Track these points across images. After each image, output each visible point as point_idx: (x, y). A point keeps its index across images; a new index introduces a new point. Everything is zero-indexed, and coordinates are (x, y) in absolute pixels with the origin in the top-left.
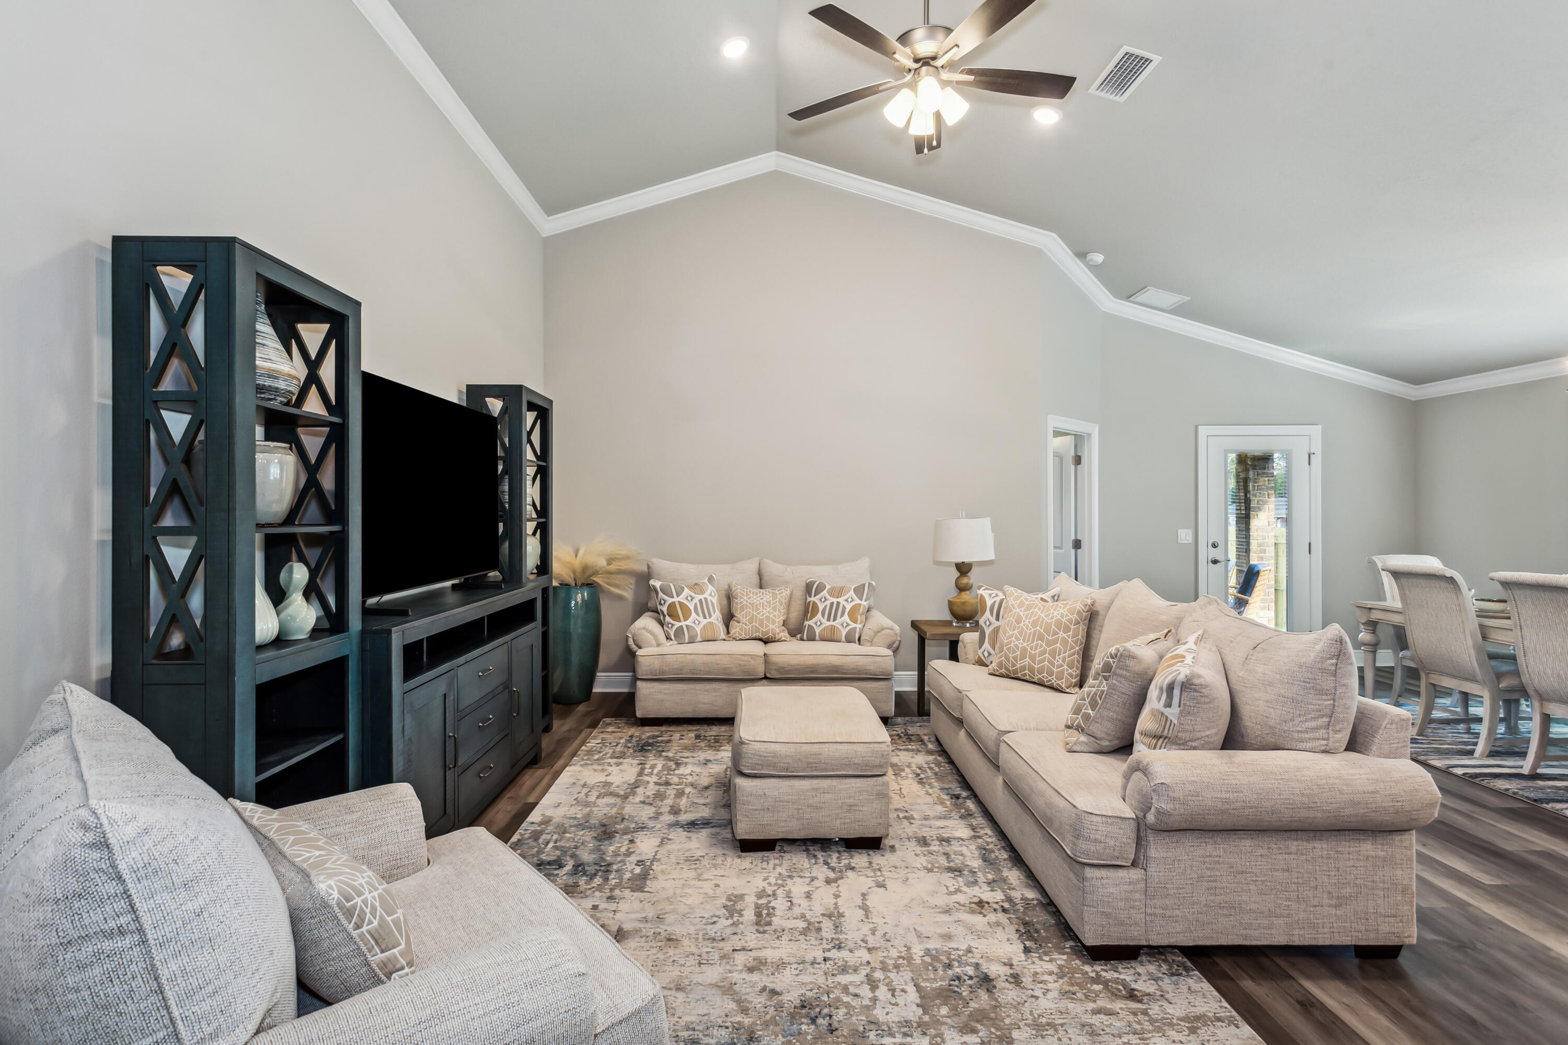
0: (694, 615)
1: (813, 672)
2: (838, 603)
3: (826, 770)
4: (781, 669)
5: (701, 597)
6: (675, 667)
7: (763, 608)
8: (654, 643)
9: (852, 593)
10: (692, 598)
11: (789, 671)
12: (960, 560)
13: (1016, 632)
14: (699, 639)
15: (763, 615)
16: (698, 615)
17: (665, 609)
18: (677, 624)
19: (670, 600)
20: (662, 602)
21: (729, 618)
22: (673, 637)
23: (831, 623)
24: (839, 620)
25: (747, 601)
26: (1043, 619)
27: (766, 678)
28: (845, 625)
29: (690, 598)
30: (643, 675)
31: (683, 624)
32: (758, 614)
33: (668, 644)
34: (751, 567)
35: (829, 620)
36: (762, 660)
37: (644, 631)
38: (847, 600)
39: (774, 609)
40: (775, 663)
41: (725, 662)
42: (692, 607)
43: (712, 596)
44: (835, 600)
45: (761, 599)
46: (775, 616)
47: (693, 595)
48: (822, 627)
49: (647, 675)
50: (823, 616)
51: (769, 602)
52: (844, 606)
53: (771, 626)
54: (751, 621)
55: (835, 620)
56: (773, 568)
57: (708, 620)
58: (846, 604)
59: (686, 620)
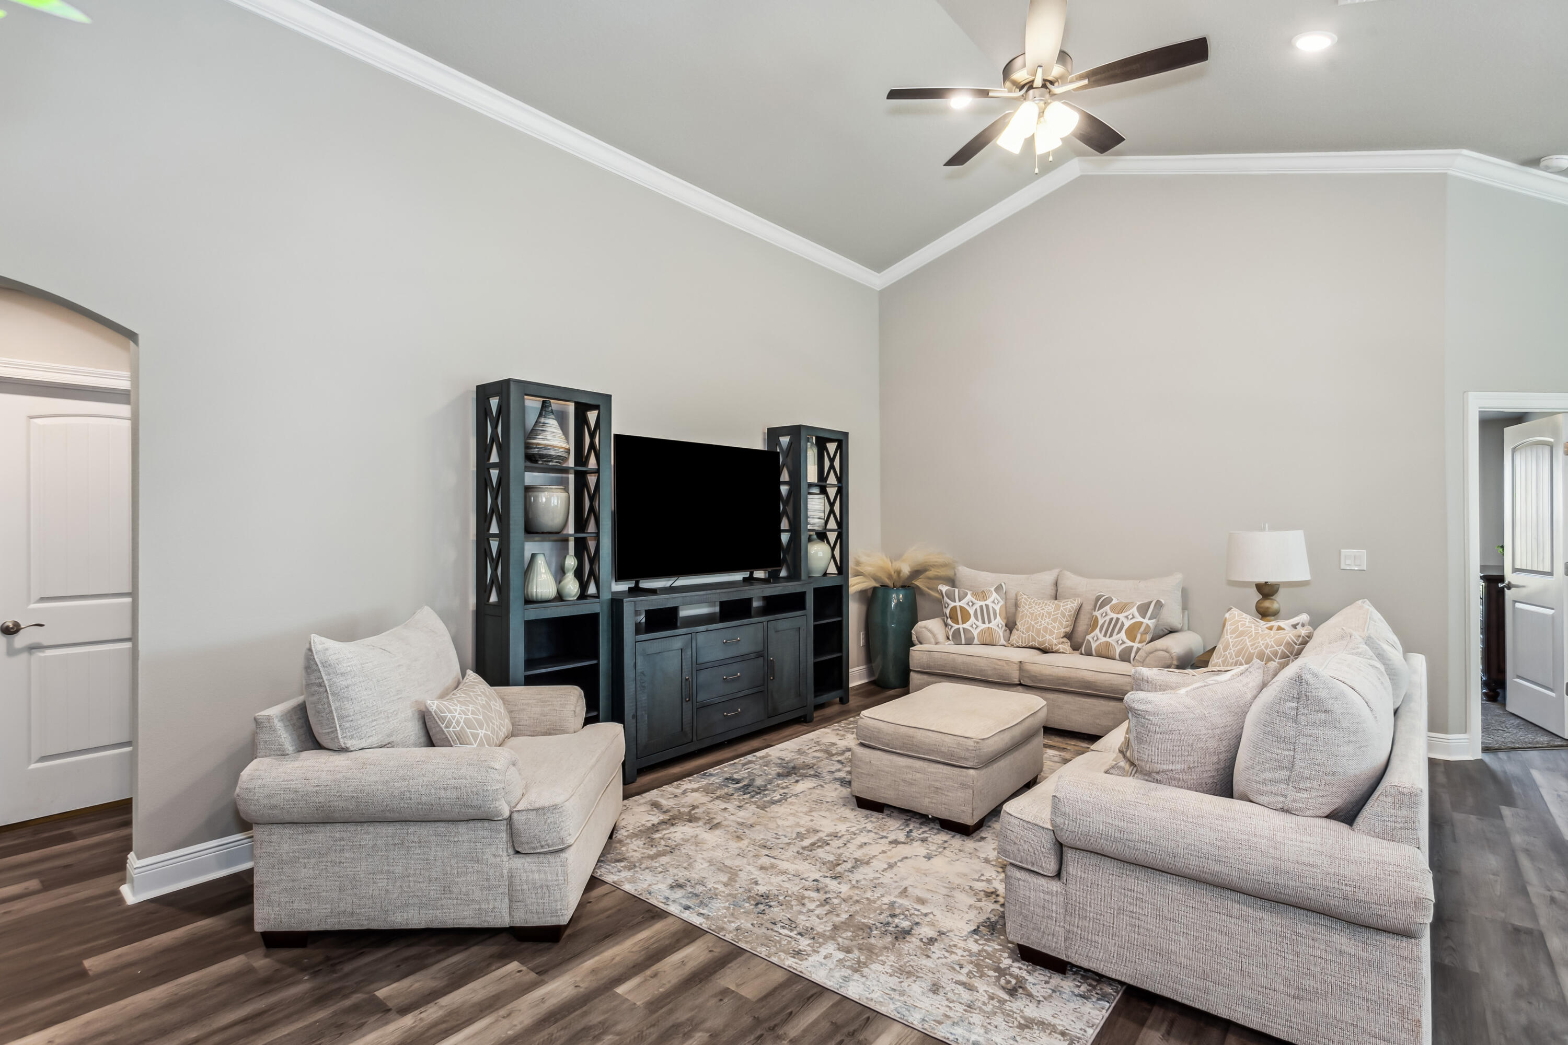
0: (972, 619)
2: (1118, 619)
5: (983, 603)
6: (939, 663)
7: (1042, 619)
8: (933, 641)
9: (1134, 610)
10: (973, 604)
11: (1041, 681)
12: (1262, 580)
14: (976, 641)
15: (1040, 625)
16: (977, 619)
17: (948, 611)
18: (956, 626)
19: (952, 604)
20: (946, 605)
21: (1011, 626)
22: (951, 638)
23: (1107, 639)
24: (1115, 637)
25: (1028, 611)
27: (1021, 685)
28: (1120, 642)
29: (970, 604)
30: (914, 667)
31: (961, 626)
32: (1036, 623)
33: (947, 643)
34: (1048, 578)
35: (1105, 635)
37: (924, 629)
38: (1127, 617)
39: (1055, 620)
41: (982, 664)
42: (972, 612)
43: (995, 602)
44: (1115, 616)
45: (1043, 609)
46: (1054, 627)
47: (974, 600)
48: (1098, 642)
49: (917, 667)
50: (1101, 631)
51: (1049, 613)
52: (1123, 623)
53: (1048, 637)
54: (1028, 630)
55: (1111, 636)
56: (1071, 580)
57: (987, 625)
58: (1125, 620)
59: (963, 623)
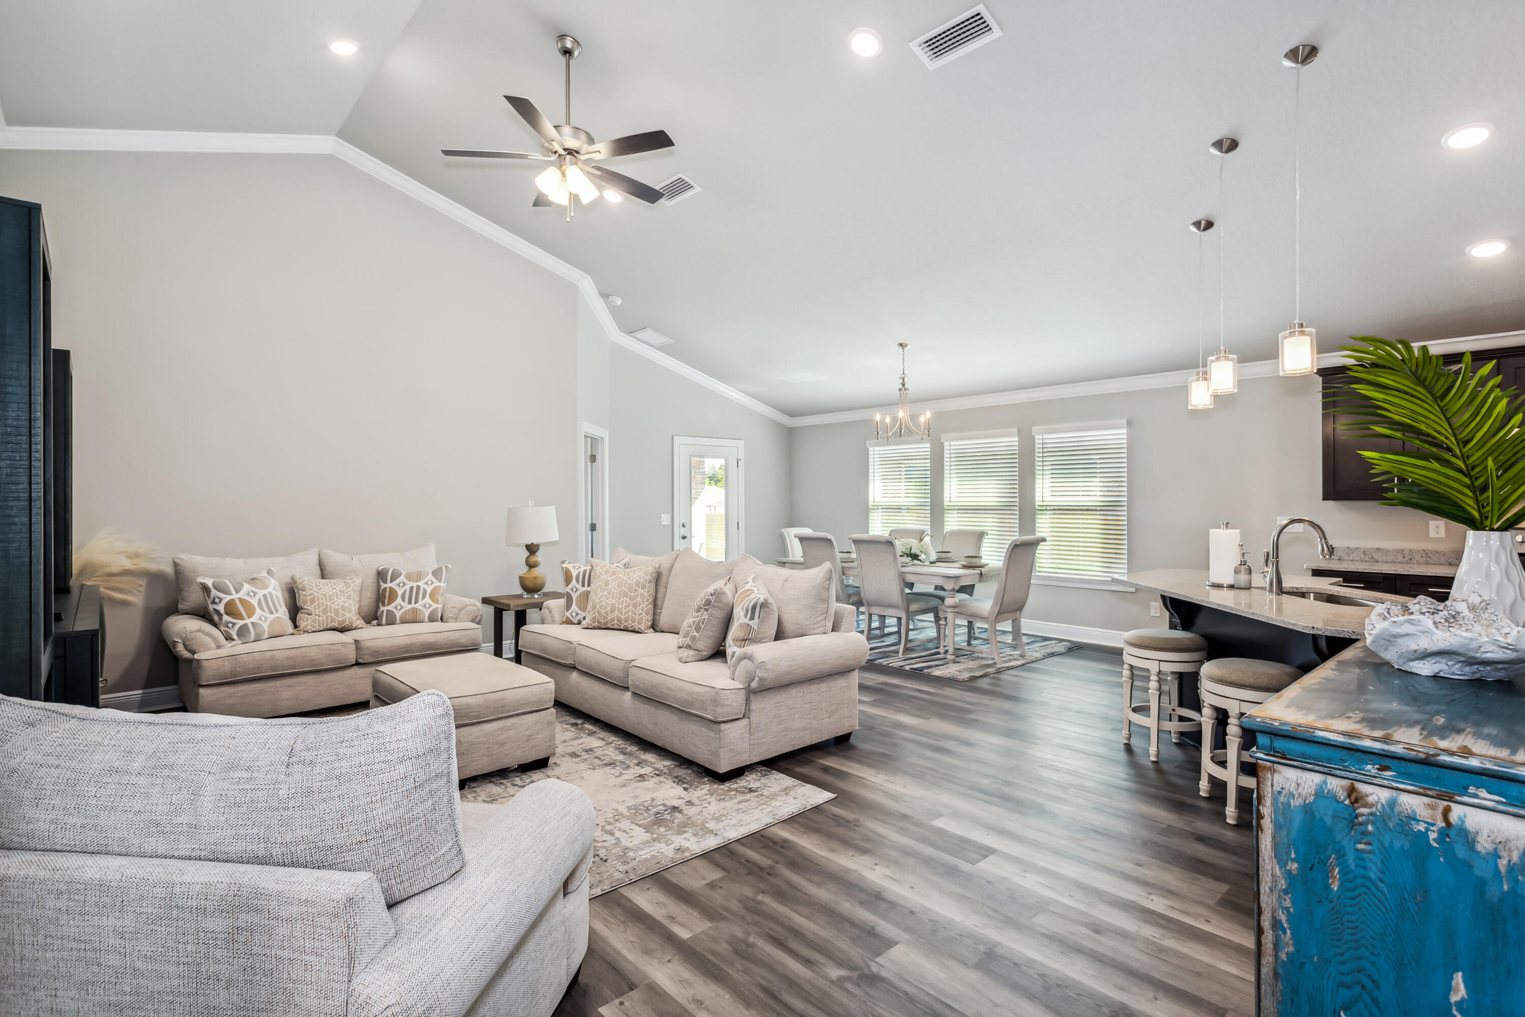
0: (258, 611)
1: (407, 651)
2: (418, 587)
3: (509, 711)
4: (376, 653)
5: (264, 592)
6: (252, 666)
7: (337, 597)
8: (213, 645)
9: (430, 576)
10: (255, 594)
11: (384, 654)
12: (529, 542)
13: (605, 593)
14: (266, 635)
15: (338, 605)
16: (264, 611)
17: (221, 608)
18: (240, 623)
19: (227, 598)
20: (217, 600)
21: (295, 611)
22: (235, 637)
23: (413, 605)
24: (421, 602)
25: (317, 593)
26: (626, 581)
27: (357, 664)
28: (427, 606)
29: (252, 594)
30: (208, 681)
31: (248, 621)
32: (333, 604)
33: (230, 645)
34: (311, 558)
35: (409, 603)
36: (353, 646)
37: (199, 634)
38: (426, 583)
39: (349, 598)
40: (367, 648)
41: (313, 653)
42: (255, 603)
43: (275, 591)
44: (415, 584)
45: (334, 589)
46: (350, 604)
47: (254, 590)
48: (403, 611)
49: (214, 679)
50: (403, 600)
51: (342, 592)
52: (424, 589)
53: (348, 615)
54: (325, 611)
55: (416, 602)
56: (334, 558)
57: (275, 615)
58: (426, 587)
59: (249, 617)
